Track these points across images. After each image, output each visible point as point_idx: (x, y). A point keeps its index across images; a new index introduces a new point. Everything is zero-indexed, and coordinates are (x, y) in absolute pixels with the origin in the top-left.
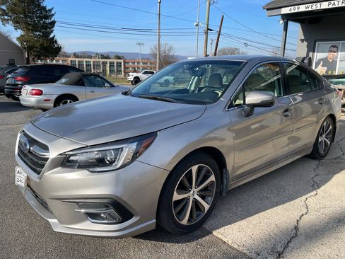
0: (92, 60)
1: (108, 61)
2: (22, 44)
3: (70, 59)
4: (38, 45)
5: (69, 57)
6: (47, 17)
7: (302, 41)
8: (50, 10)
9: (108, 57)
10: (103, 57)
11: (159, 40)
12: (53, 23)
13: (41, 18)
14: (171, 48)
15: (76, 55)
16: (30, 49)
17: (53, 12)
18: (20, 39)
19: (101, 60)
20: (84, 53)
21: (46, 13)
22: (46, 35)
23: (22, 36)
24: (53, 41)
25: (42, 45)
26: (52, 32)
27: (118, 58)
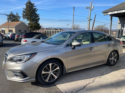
0: (52, 30)
1: (57, 30)
2: (29, 25)
3: (44, 30)
4: (34, 26)
5: (44, 29)
6: (37, 17)
7: (119, 23)
8: (38, 15)
9: (57, 29)
10: (55, 29)
11: (73, 23)
12: (39, 19)
13: (35, 17)
14: (79, 26)
15: (47, 29)
16: (31, 27)
17: (39, 15)
18: (29, 24)
19: (55, 30)
20: (49, 28)
21: (37, 16)
22: (37, 22)
23: (29, 23)
24: (39, 24)
25: (35, 26)
26: (38, 21)
27: (61, 29)
